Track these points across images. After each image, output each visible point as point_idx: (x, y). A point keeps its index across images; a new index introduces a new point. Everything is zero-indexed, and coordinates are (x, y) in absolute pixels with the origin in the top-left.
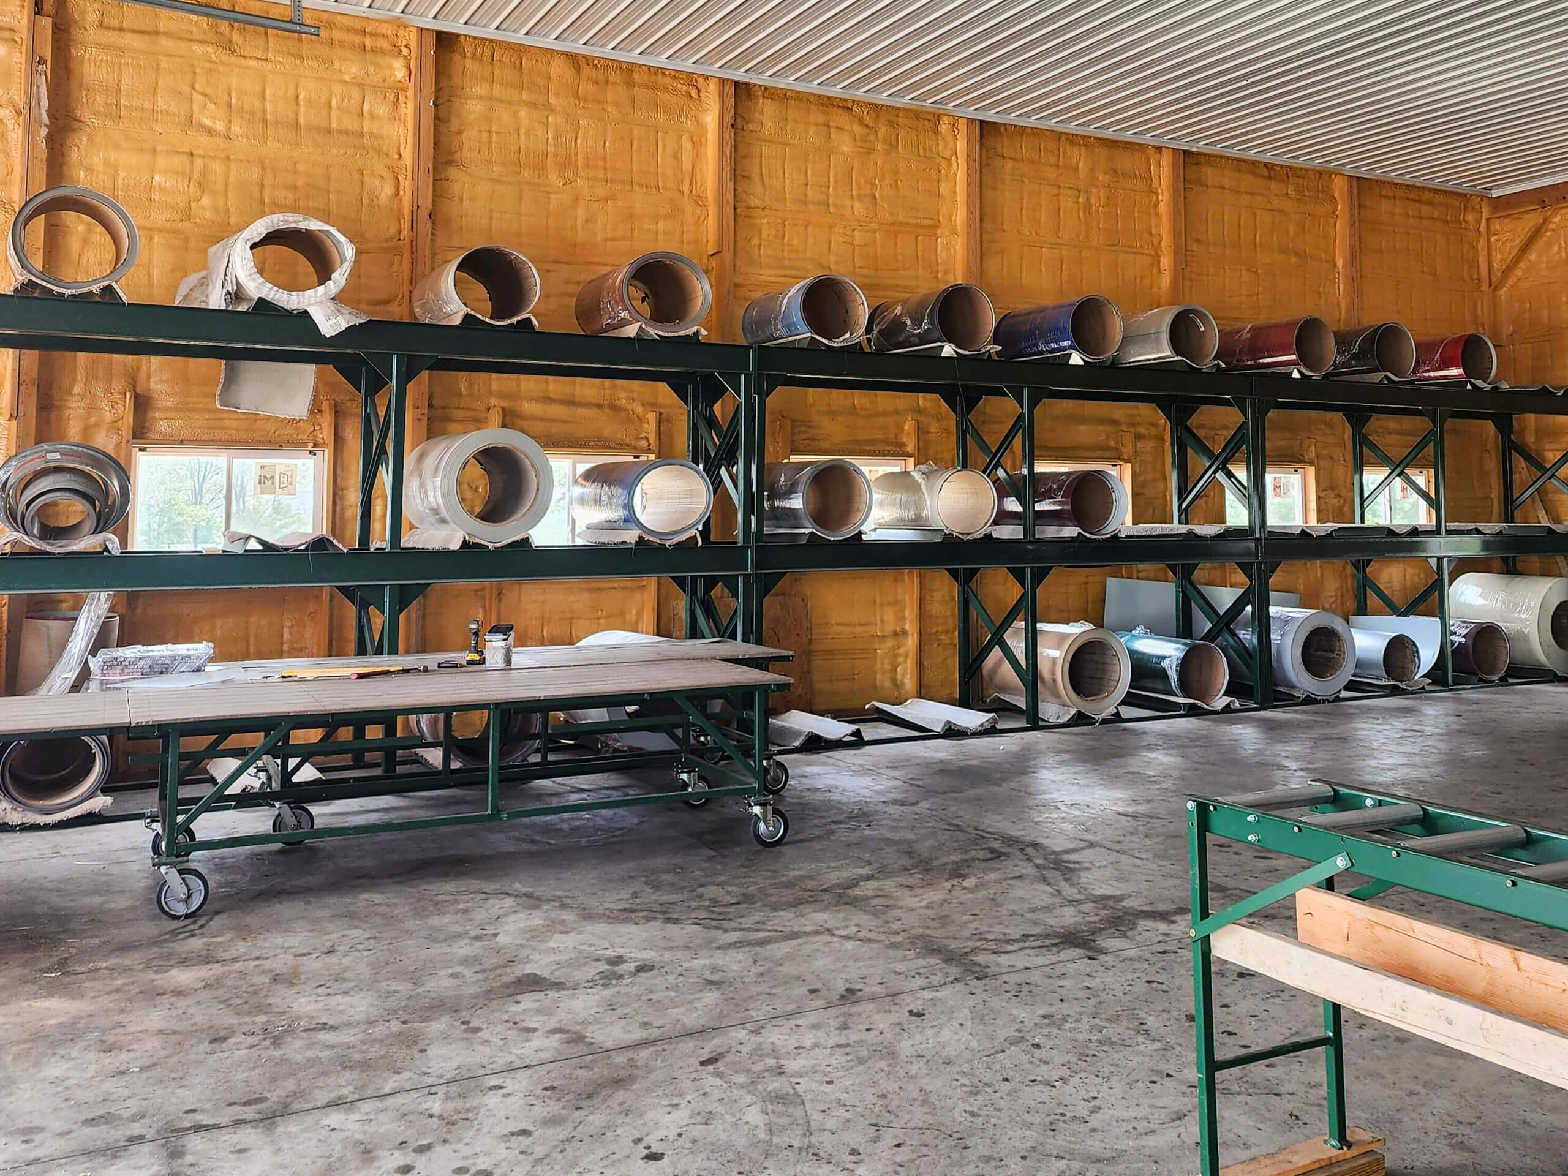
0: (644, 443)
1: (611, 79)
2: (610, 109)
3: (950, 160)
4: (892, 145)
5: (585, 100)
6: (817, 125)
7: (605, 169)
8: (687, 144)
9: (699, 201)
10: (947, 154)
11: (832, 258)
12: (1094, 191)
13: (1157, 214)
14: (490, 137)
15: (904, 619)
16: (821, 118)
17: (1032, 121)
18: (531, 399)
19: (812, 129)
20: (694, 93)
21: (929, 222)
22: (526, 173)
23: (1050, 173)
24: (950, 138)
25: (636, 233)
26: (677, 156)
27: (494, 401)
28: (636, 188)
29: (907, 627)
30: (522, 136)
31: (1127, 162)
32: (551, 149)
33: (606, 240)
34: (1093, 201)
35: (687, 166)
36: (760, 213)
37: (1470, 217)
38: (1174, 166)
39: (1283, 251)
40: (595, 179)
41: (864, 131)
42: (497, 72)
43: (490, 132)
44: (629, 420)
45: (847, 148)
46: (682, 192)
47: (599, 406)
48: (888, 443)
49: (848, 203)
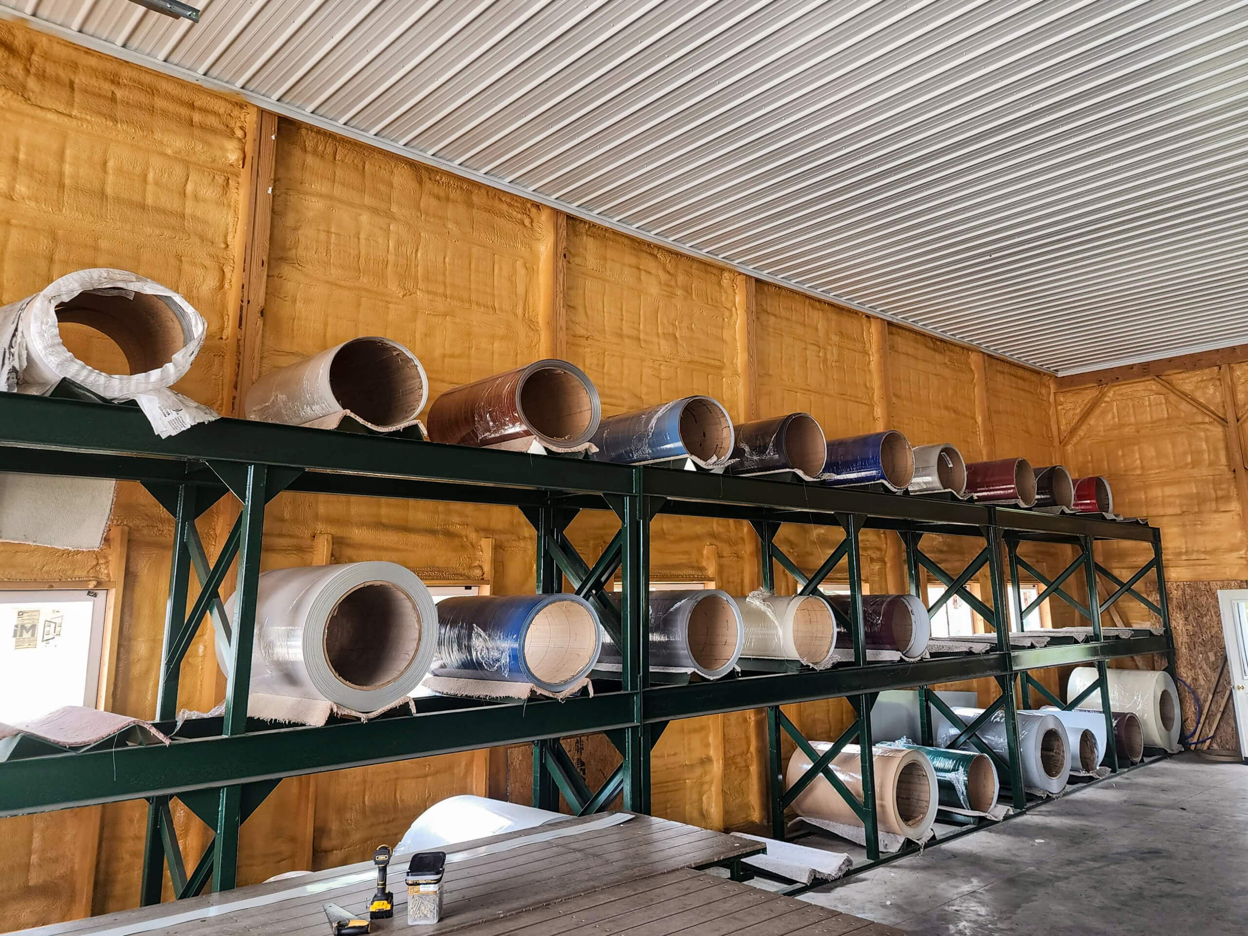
0: (478, 572)
1: (451, 196)
2: (450, 225)
3: (731, 311)
4: (687, 290)
5: (427, 214)
6: (630, 266)
7: (445, 284)
8: (521, 271)
9: (531, 324)
10: (729, 305)
11: (644, 390)
12: (829, 348)
13: (870, 371)
14: (329, 238)
15: (707, 745)
16: (633, 260)
17: (792, 284)
18: (362, 525)
19: (627, 270)
20: (527, 222)
21: (718, 363)
22: (364, 280)
23: (799, 330)
24: (730, 291)
25: (473, 351)
26: (511, 280)
27: (320, 527)
28: (474, 307)
29: (712, 753)
30: (363, 241)
31: (850, 325)
32: (391, 258)
33: (444, 356)
34: (829, 356)
35: (521, 289)
36: (583, 342)
37: (1044, 391)
38: (881, 333)
39: (947, 408)
40: (435, 294)
41: (667, 277)
42: (339, 173)
43: (329, 232)
44: (463, 547)
45: (654, 289)
46: (516, 315)
47: (432, 532)
48: (692, 567)
49: (655, 340)
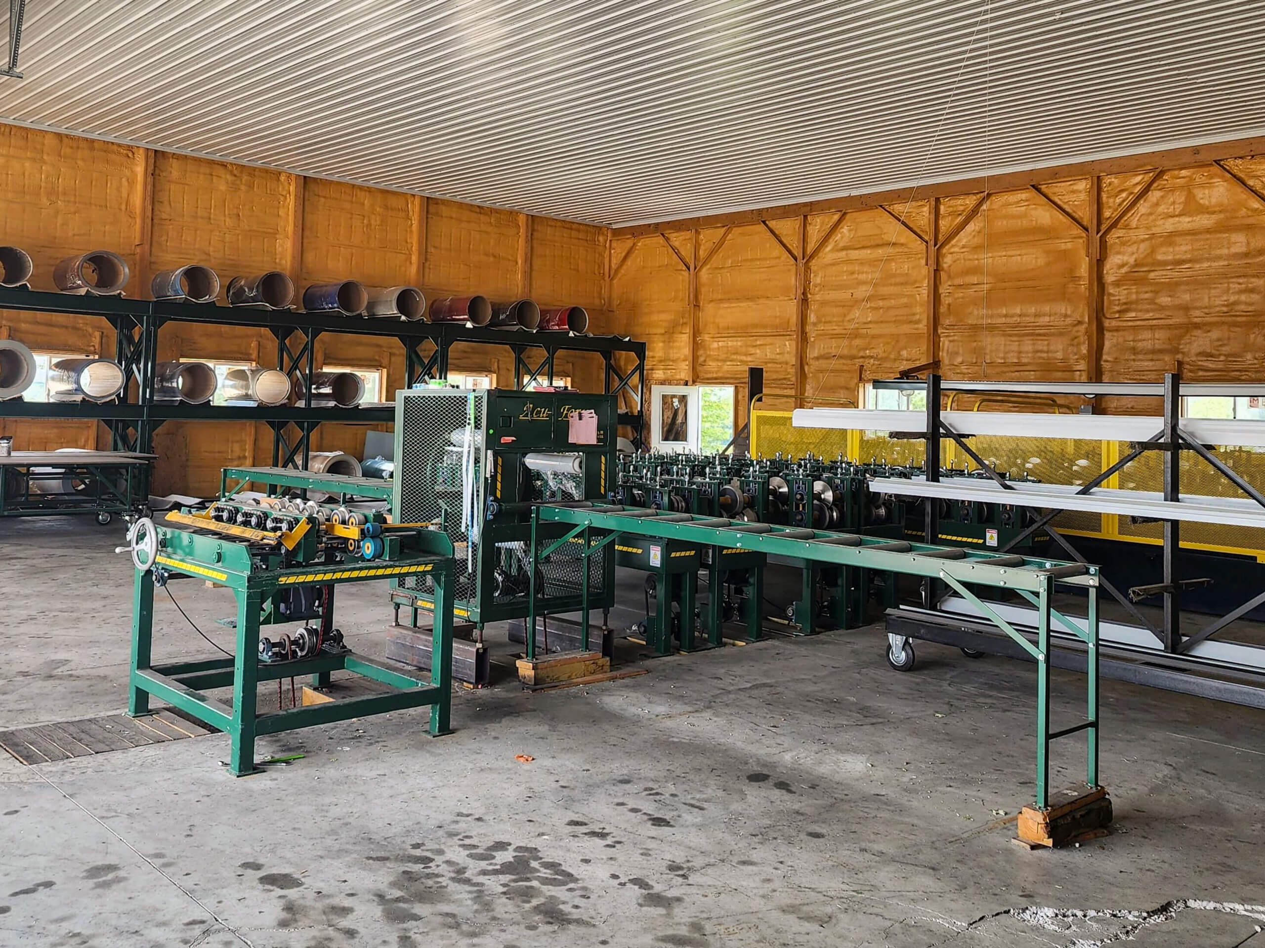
0: (92, 348)
1: (81, 146)
2: (80, 163)
3: (285, 197)
4: (251, 186)
5: (65, 158)
6: (205, 174)
7: (75, 195)
8: (125, 182)
9: (131, 215)
10: (284, 193)
11: (211, 249)
12: (373, 216)
13: (411, 231)
14: (7, 177)
15: (245, 450)
16: (208, 171)
17: (335, 178)
18: (26, 322)
19: (201, 177)
20: (130, 155)
21: (272, 231)
22: (28, 197)
23: (347, 206)
24: (286, 184)
25: (92, 231)
26: (118, 190)
27: (4, 322)
28: (94, 207)
29: (247, 454)
30: (26, 177)
31: (394, 202)
32: (43, 184)
33: (74, 235)
34: (373, 222)
35: (125, 195)
36: (168, 222)
37: (601, 239)
38: (421, 206)
39: (487, 255)
40: (69, 202)
41: (234, 178)
42: (13, 141)
43: (7, 174)
44: (84, 336)
45: (223, 187)
46: (120, 209)
47: (66, 327)
48: (242, 353)
49: (222, 218)
